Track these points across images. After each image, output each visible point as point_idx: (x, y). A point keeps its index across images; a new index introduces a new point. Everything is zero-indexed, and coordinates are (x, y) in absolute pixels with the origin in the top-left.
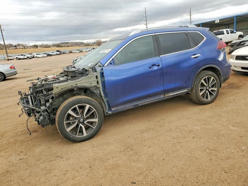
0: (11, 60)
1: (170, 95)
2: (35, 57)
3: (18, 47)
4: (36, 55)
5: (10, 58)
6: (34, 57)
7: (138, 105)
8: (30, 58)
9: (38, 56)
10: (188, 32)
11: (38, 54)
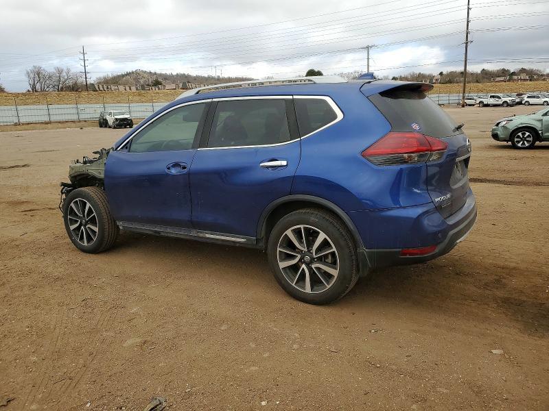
0: (470, 105)
1: (207, 236)
2: (523, 102)
3: (515, 77)
4: (528, 97)
5: (468, 102)
6: (520, 103)
7: (159, 232)
8: (508, 105)
9: (532, 101)
10: (295, 97)
11: (534, 97)
